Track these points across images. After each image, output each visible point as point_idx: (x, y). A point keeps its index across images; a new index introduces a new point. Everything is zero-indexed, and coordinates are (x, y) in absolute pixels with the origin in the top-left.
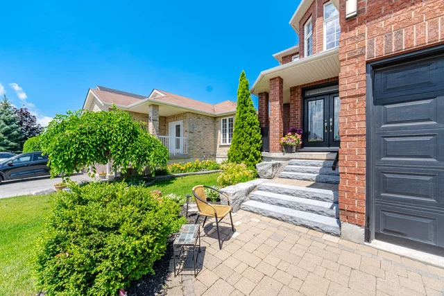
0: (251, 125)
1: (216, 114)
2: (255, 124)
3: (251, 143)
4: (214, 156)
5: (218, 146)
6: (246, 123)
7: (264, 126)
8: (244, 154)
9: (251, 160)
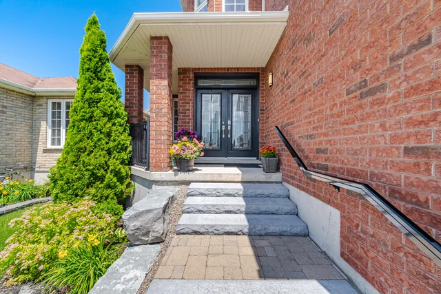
0: (110, 116)
1: (35, 89)
2: (118, 115)
3: (109, 152)
4: (30, 168)
5: (40, 152)
6: (97, 113)
7: (135, 121)
8: (93, 174)
9: (109, 186)
